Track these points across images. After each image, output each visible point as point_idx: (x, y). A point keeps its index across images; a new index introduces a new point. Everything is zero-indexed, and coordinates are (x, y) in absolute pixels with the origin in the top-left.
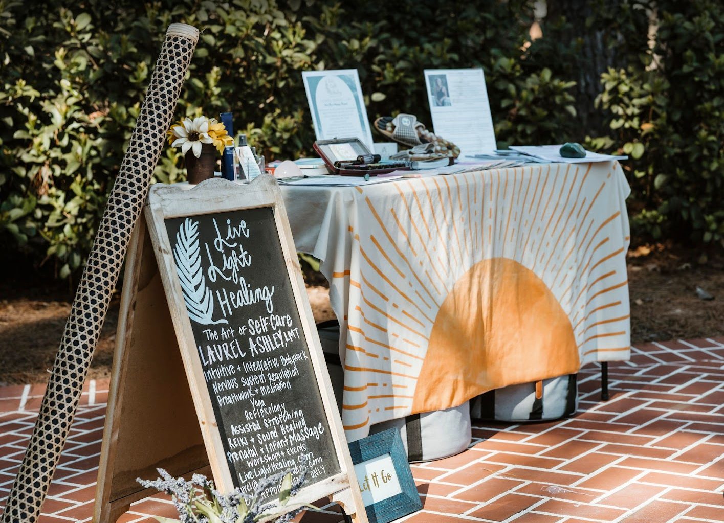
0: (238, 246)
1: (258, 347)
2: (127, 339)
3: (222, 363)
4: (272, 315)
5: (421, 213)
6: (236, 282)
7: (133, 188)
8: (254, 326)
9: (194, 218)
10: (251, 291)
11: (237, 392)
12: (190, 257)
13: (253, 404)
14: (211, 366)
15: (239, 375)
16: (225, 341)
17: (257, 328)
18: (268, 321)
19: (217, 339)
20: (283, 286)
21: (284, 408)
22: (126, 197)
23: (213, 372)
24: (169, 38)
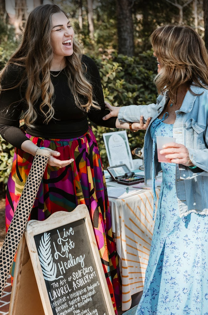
0: (69, 239)
1: (77, 285)
2: (17, 287)
3: (60, 297)
4: (84, 268)
5: (151, 205)
6: (67, 257)
7: (19, 226)
8: (75, 276)
9: (48, 232)
10: (74, 259)
11: (67, 309)
12: (46, 250)
13: (74, 313)
14: (55, 300)
15: (67, 301)
16: (62, 286)
17: (76, 276)
18: (82, 271)
19: (58, 286)
20: (89, 253)
21: (88, 311)
22: (15, 230)
23: (56, 303)
24: (37, 156)
